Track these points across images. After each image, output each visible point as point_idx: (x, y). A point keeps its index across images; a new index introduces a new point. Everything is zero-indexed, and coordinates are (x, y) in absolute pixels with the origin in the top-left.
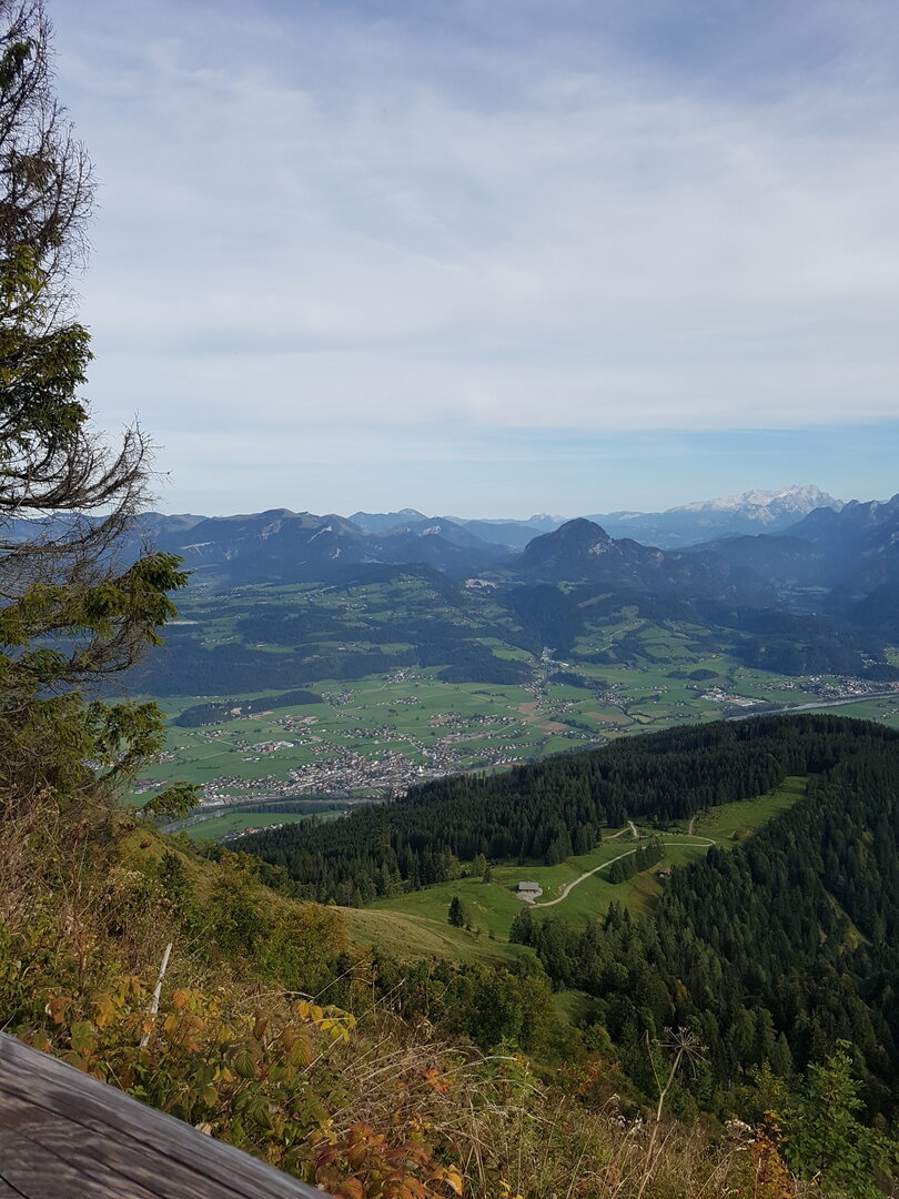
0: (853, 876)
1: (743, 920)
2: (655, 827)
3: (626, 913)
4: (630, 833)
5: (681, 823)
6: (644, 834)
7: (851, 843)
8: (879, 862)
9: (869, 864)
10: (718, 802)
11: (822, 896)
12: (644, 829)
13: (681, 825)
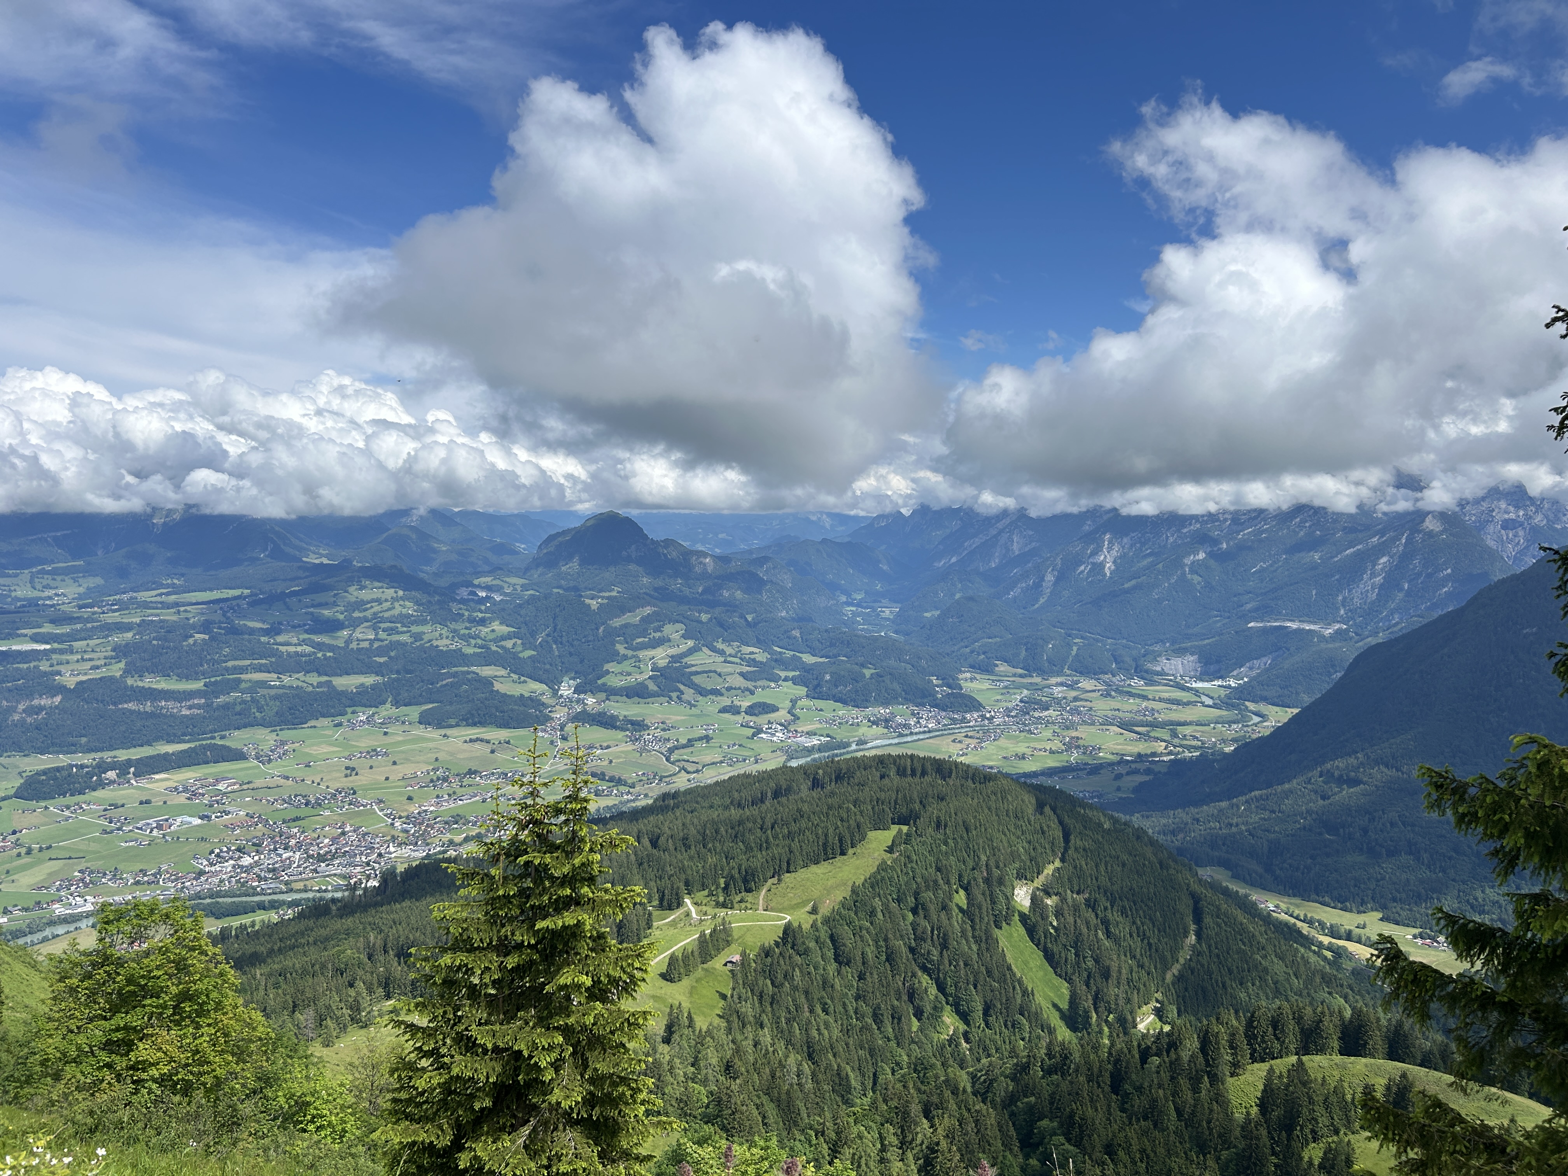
0: (947, 948)
1: (825, 1011)
2: (718, 905)
3: (690, 1018)
4: (688, 914)
5: (749, 897)
6: (705, 914)
7: (944, 908)
8: (973, 928)
9: (963, 932)
10: (792, 868)
11: (914, 975)
12: (704, 908)
13: (750, 899)
